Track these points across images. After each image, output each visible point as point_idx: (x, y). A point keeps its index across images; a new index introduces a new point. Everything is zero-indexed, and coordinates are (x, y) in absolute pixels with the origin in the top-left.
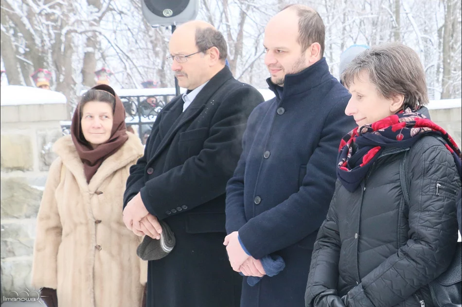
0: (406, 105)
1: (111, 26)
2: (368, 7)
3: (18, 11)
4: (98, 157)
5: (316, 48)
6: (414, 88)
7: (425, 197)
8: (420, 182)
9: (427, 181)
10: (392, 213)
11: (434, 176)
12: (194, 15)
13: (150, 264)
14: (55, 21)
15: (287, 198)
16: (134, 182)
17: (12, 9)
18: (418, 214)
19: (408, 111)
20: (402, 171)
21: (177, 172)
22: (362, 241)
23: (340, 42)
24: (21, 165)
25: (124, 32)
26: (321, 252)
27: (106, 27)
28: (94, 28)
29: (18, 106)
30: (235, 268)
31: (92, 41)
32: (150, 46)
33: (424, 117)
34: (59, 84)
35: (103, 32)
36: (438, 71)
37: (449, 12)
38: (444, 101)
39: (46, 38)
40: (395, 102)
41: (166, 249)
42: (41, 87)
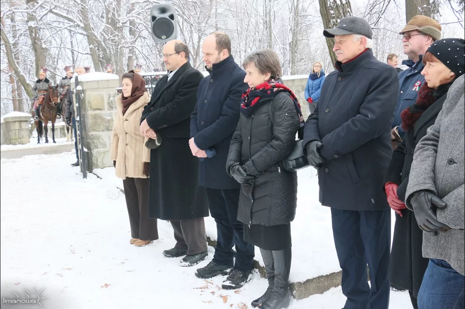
0: (272, 77)
1: (140, 44)
2: (257, 34)
3: (99, 39)
4: (129, 102)
5: (225, 52)
6: (275, 69)
7: (280, 120)
8: (278, 113)
9: (281, 112)
10: (265, 127)
11: (284, 110)
12: (176, 38)
13: (151, 150)
14: (116, 42)
15: (214, 122)
16: (146, 113)
17: (97, 38)
18: (277, 128)
19: (273, 80)
20: (270, 108)
21: (162, 109)
22: (252, 140)
23: (244, 49)
24: (100, 108)
25: (146, 47)
26: (234, 145)
27: (138, 44)
28: (133, 45)
29: (98, 81)
30: (194, 155)
31: (132, 51)
32: (158, 53)
33: (280, 83)
34: (117, 71)
35: (137, 47)
36: (289, 62)
37: (294, 35)
38: (292, 76)
39: (111, 50)
40: (267, 76)
41: (158, 144)
42: (108, 72)
